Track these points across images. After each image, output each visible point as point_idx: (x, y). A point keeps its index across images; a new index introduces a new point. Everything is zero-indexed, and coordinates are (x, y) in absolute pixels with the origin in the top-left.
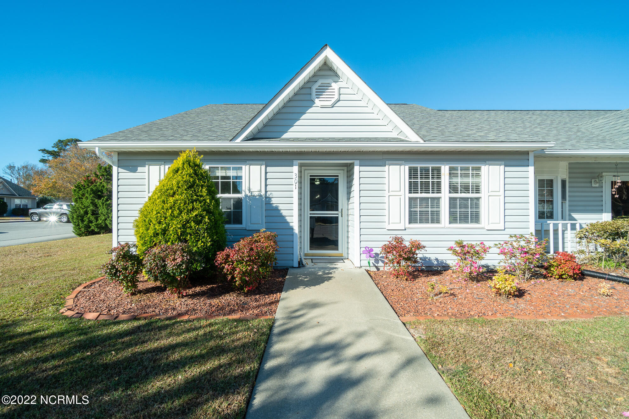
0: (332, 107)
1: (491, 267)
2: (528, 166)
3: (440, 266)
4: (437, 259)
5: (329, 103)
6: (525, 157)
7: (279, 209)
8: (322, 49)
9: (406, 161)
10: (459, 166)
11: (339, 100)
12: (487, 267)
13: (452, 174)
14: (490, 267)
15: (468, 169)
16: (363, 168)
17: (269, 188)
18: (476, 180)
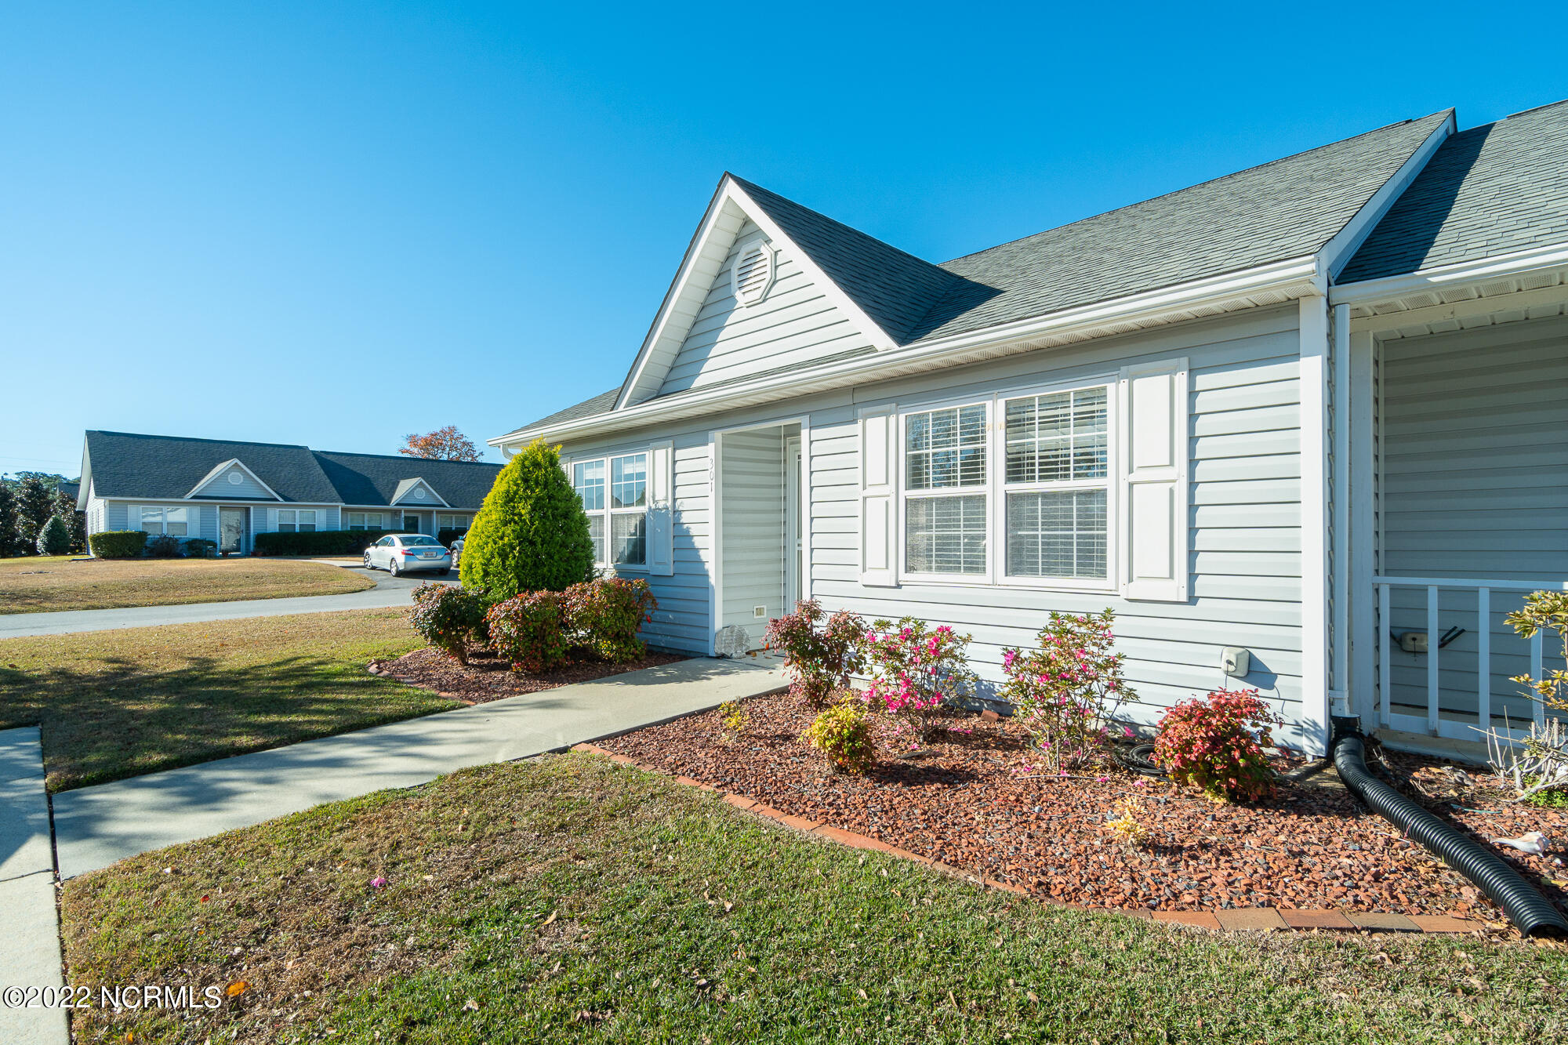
0: (764, 301)
1: (1146, 728)
2: (1296, 356)
3: (986, 701)
4: (977, 679)
5: (757, 295)
6: (1284, 323)
7: (691, 534)
8: (719, 186)
9: (900, 401)
10: (1036, 393)
11: (775, 283)
12: (1133, 725)
13: (1016, 423)
14: (1141, 729)
15: (1062, 401)
16: (817, 433)
17: (679, 492)
18: (1088, 434)
